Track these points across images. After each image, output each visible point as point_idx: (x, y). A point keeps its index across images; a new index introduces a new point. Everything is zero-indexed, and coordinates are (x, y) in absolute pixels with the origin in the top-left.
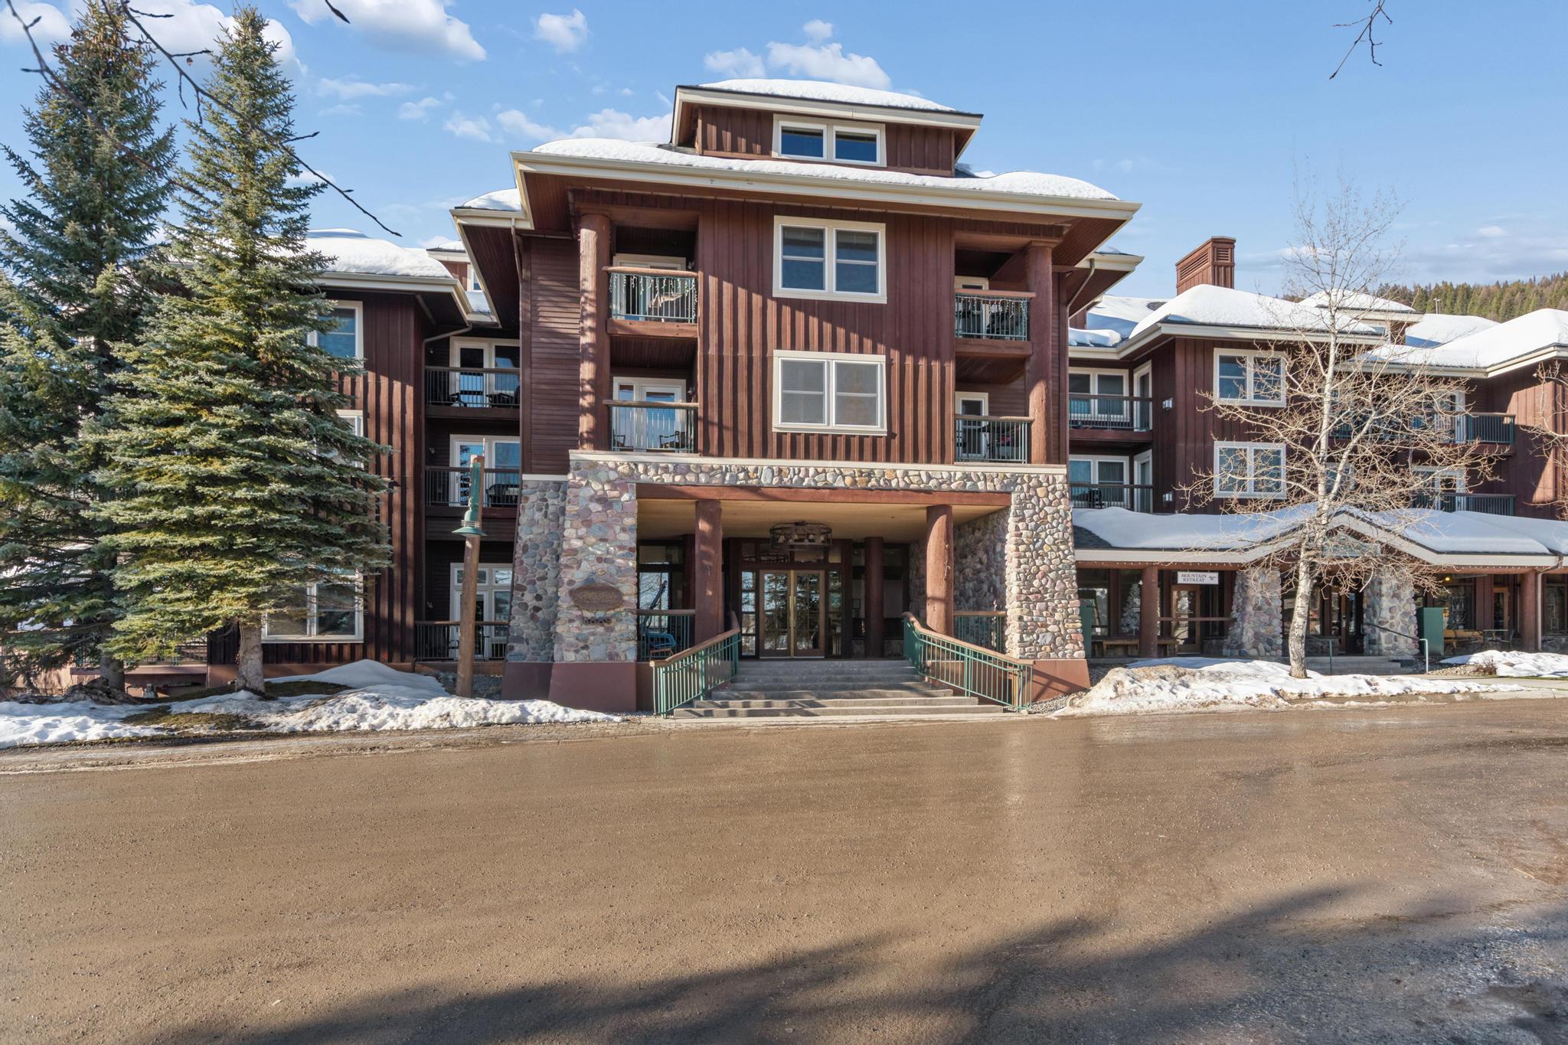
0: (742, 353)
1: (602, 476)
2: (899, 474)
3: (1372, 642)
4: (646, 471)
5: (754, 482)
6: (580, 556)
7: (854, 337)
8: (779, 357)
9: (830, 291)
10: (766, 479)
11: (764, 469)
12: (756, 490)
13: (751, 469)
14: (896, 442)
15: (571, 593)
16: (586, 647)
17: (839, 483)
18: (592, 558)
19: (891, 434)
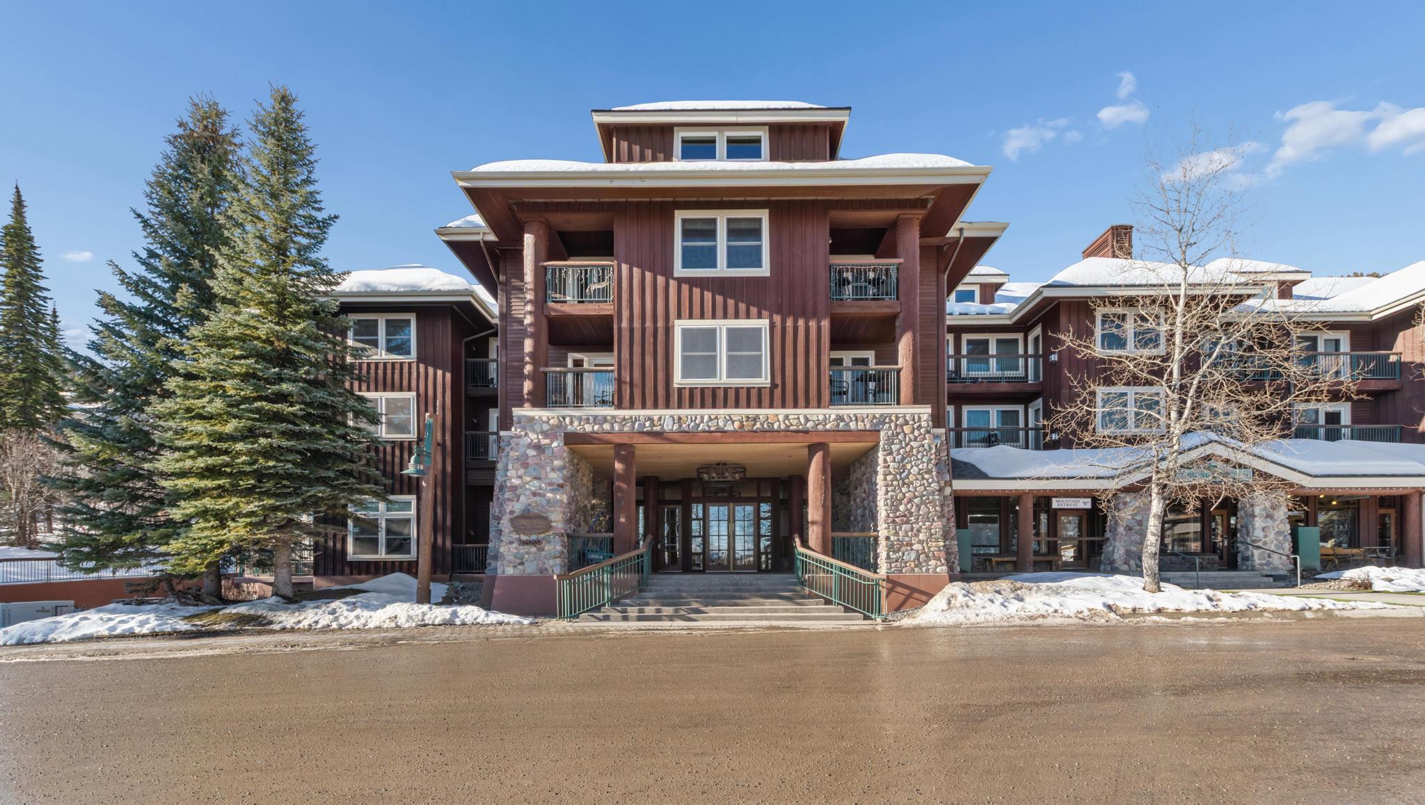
0: (649, 324)
1: (537, 427)
2: (781, 418)
3: (1246, 559)
4: (572, 423)
5: (657, 429)
6: (519, 491)
7: (742, 306)
8: (679, 326)
9: (722, 269)
10: (668, 426)
11: (666, 418)
12: (659, 435)
13: (656, 418)
14: (778, 392)
15: (511, 520)
16: (522, 564)
17: (729, 427)
18: (528, 493)
19: (774, 385)
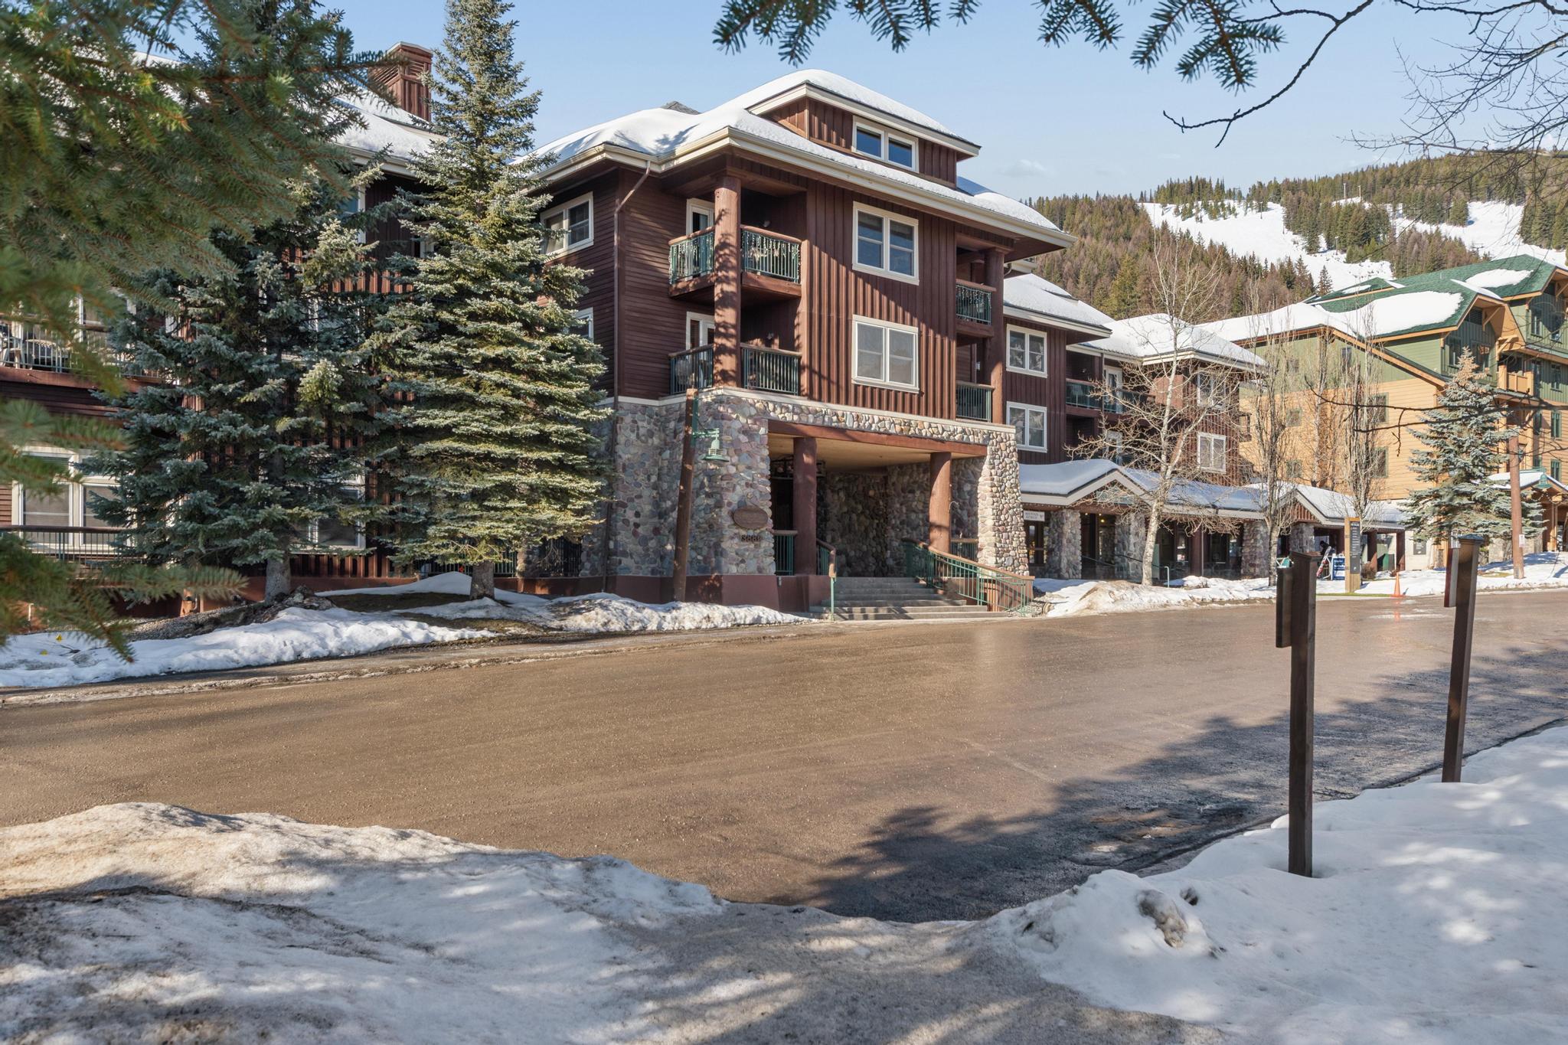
0: (834, 314)
1: (746, 409)
2: (926, 425)
4: (774, 410)
5: (842, 425)
6: (735, 481)
8: (857, 320)
9: (885, 271)
10: (850, 423)
11: (848, 414)
12: (842, 431)
13: (840, 413)
14: (923, 398)
15: (732, 514)
16: (743, 561)
17: (892, 431)
18: (743, 483)
19: (921, 394)
